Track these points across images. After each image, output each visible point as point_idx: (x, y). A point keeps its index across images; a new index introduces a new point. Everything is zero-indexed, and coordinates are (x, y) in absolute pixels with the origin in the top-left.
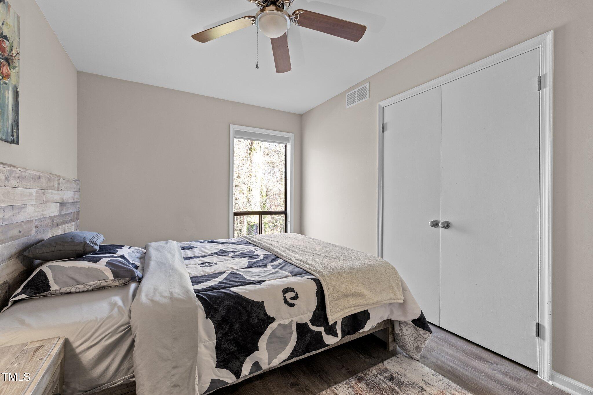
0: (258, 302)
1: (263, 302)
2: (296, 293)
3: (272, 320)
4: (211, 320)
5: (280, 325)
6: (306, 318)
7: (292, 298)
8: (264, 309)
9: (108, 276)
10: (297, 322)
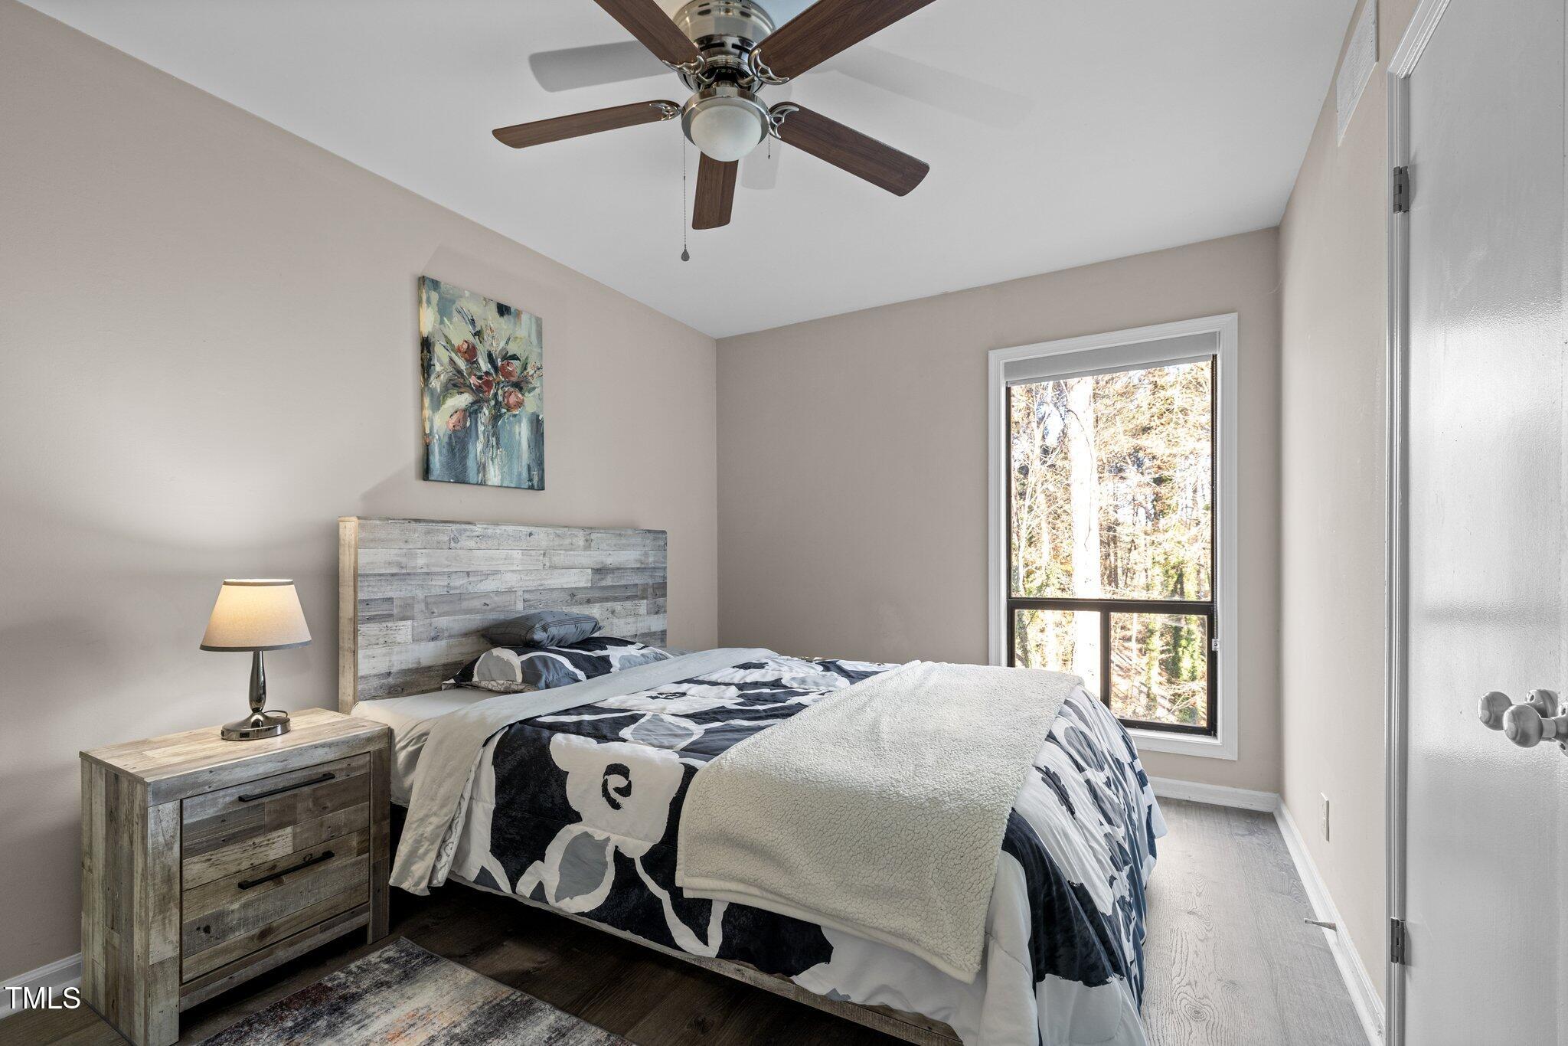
0: (560, 770)
1: (568, 773)
2: (630, 782)
3: (576, 817)
4: (495, 770)
5: (586, 834)
6: (637, 848)
7: (617, 790)
8: (565, 787)
9: (517, 677)
10: (617, 847)
